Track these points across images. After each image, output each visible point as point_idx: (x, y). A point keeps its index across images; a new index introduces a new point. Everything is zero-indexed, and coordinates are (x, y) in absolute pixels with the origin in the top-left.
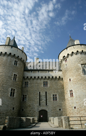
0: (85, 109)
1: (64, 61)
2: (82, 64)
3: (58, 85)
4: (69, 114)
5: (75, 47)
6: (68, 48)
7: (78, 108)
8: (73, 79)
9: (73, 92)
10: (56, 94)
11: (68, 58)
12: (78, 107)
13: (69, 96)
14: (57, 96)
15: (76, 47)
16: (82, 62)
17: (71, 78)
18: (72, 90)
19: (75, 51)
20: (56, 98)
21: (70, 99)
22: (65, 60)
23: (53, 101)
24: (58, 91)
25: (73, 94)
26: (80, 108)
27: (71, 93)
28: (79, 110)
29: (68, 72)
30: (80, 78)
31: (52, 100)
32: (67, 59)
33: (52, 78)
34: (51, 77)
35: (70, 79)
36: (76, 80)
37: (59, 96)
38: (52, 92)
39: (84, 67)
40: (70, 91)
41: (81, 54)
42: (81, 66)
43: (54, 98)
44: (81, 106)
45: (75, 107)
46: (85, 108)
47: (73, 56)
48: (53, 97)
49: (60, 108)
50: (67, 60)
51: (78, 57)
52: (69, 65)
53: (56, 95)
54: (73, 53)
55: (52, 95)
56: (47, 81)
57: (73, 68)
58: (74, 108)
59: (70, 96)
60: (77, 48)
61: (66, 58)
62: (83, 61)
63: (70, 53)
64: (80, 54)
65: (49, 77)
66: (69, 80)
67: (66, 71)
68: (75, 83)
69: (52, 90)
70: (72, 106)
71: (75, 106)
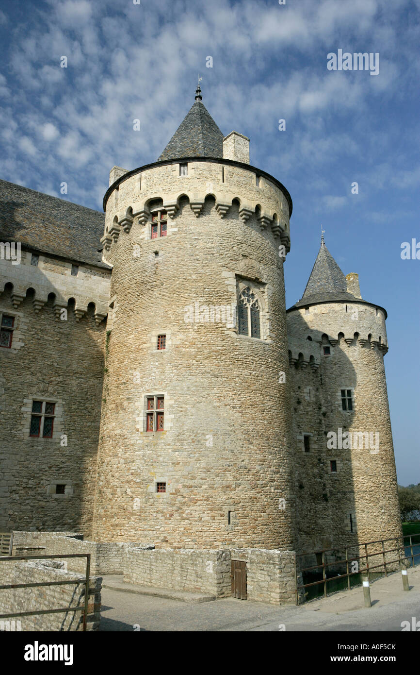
0: (207, 499)
1: (148, 225)
2: (239, 278)
3: (71, 350)
4: (116, 515)
5: (231, 174)
6: (190, 165)
7: (177, 491)
8: (183, 341)
9: (166, 409)
10: (52, 399)
11: (179, 219)
12: (180, 486)
13: (135, 422)
14: (58, 411)
15: (235, 178)
16: (241, 267)
17: (168, 333)
18: (161, 398)
19: (224, 198)
20: (50, 420)
21: (138, 439)
22: (154, 225)
23: (27, 437)
24: (64, 386)
25: (166, 417)
26: (185, 492)
27: (154, 410)
28: (180, 498)
29: (156, 292)
30: (218, 344)
31: (27, 430)
32: (170, 222)
33: (46, 304)
34: (42, 295)
35: (162, 338)
36: (193, 351)
37: (69, 412)
38: (31, 385)
39: (244, 293)
40: (150, 399)
41: (247, 221)
42: (234, 282)
43: (35, 419)
44: (197, 482)
45: (161, 486)
46: (210, 491)
47: (204, 219)
48: (33, 417)
49: (61, 482)
50: (164, 223)
51: (229, 235)
52: (174, 260)
53: (51, 406)
54: (210, 198)
55: (29, 402)
56: (11, 312)
57: (195, 281)
58: (153, 488)
59: (141, 426)
60: (238, 184)
61: (164, 212)
62: (247, 261)
63: (197, 196)
64: (240, 221)
65: (31, 292)
66: (155, 340)
67: (144, 286)
68: (188, 366)
69: (32, 374)
70: (145, 475)
71: (161, 480)
